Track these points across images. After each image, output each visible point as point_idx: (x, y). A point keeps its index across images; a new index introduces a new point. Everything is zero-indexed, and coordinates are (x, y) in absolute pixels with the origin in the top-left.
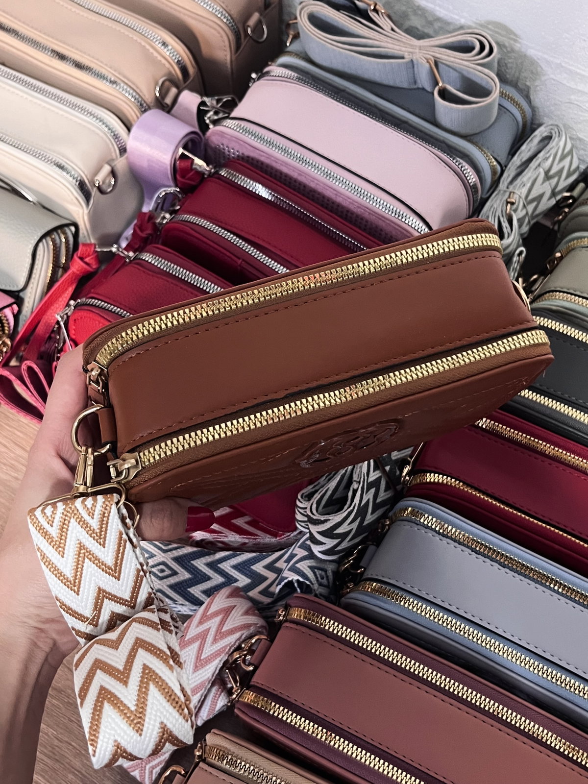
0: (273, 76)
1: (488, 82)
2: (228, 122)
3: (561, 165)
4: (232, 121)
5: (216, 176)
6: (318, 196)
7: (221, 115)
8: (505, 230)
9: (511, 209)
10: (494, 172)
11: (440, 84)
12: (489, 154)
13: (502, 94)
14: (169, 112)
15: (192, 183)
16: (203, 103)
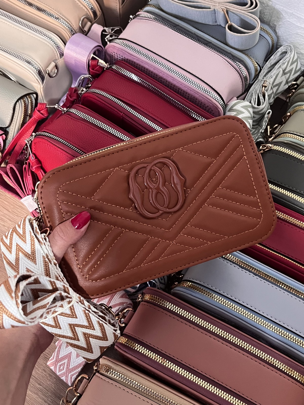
0: (141, 17)
1: (254, 22)
2: (117, 41)
3: (291, 67)
4: (119, 40)
5: (110, 69)
6: (164, 81)
7: (114, 37)
8: (261, 100)
9: (264, 90)
10: (256, 70)
11: (229, 23)
12: (254, 60)
13: (262, 29)
14: (86, 35)
15: (97, 72)
16: (104, 31)
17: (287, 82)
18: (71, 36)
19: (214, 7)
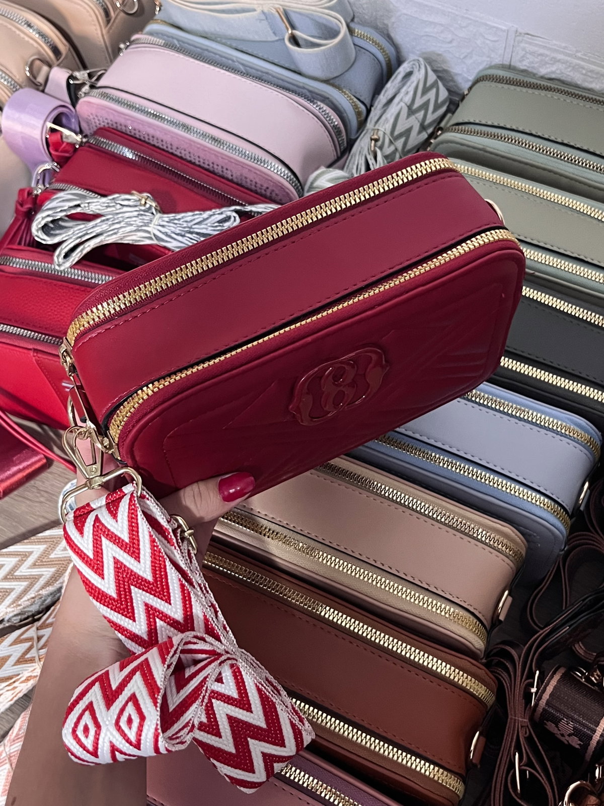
0: (138, 43)
3: (425, 98)
4: (96, 90)
9: (375, 146)
10: (358, 114)
11: (290, 31)
12: (351, 95)
14: (42, 91)
16: (72, 77)
17: (423, 128)
18: (12, 94)
19: (261, 8)
